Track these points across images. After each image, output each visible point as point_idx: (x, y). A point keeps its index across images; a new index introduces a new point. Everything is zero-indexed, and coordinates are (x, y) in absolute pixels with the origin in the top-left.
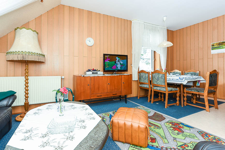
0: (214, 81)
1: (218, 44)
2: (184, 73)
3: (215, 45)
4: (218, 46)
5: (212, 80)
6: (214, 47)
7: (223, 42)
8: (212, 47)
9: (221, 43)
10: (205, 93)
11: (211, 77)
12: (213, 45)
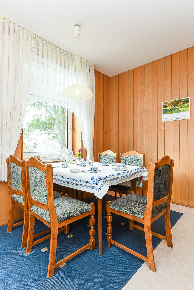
0: (165, 184)
1: (172, 105)
2: (121, 157)
3: (167, 104)
4: (171, 108)
5: (160, 183)
6: (166, 108)
7: (179, 100)
8: (164, 109)
9: (176, 102)
10: (146, 220)
11: (159, 175)
12: (165, 106)
